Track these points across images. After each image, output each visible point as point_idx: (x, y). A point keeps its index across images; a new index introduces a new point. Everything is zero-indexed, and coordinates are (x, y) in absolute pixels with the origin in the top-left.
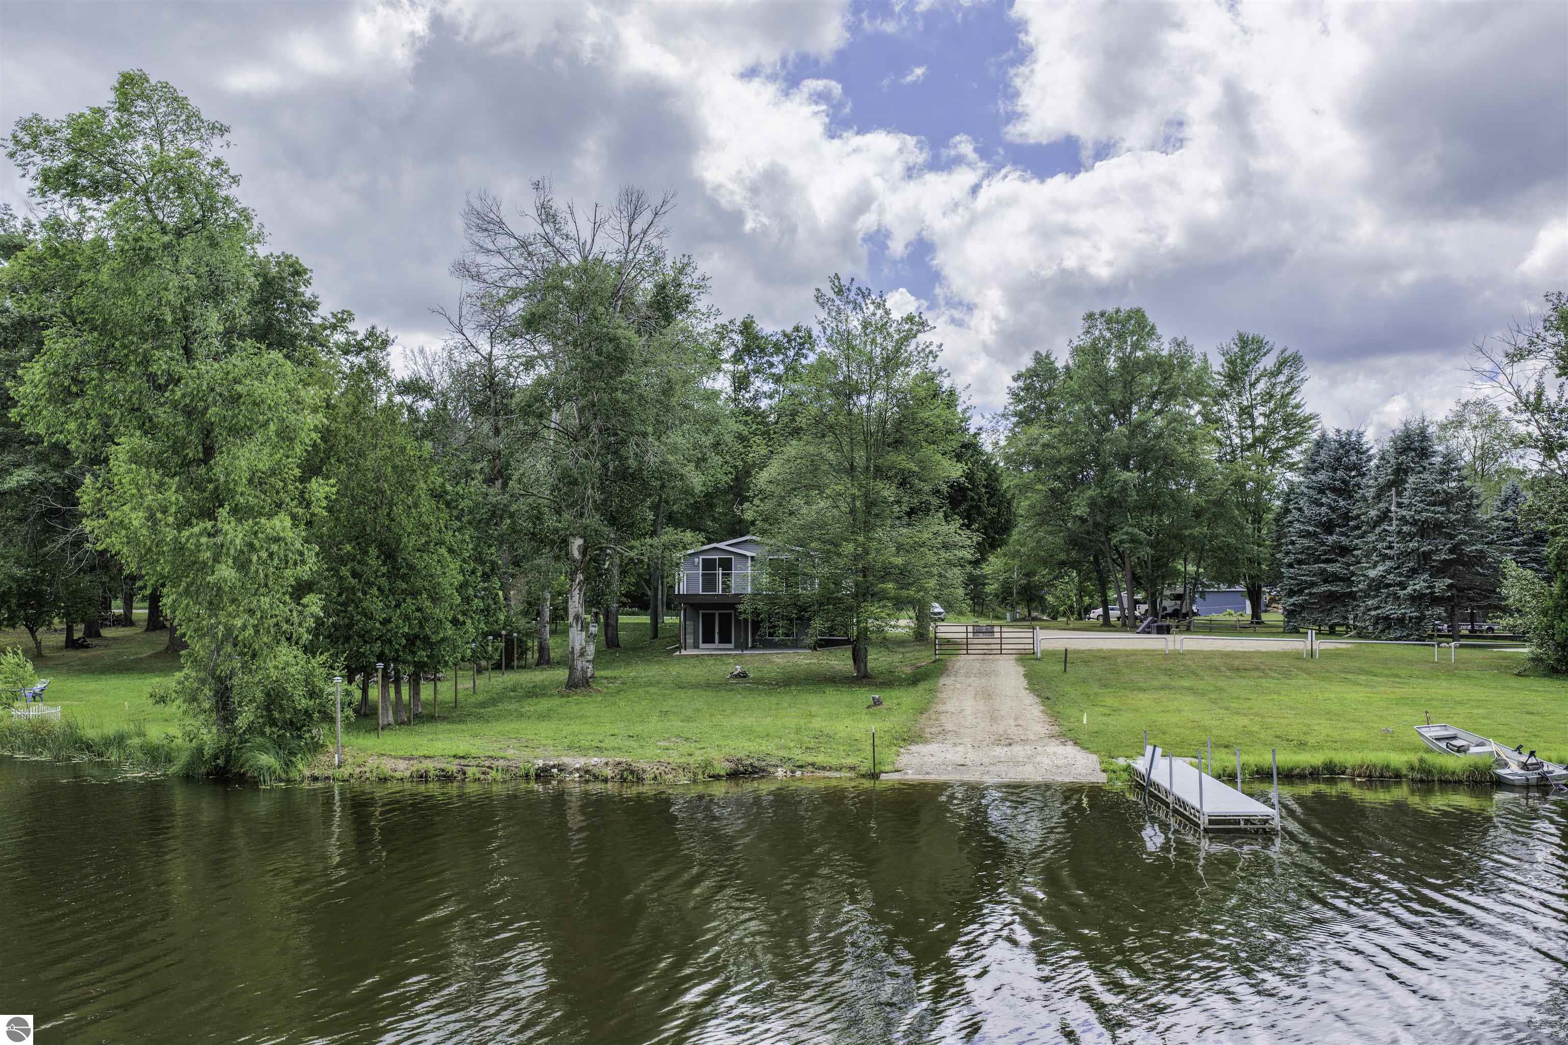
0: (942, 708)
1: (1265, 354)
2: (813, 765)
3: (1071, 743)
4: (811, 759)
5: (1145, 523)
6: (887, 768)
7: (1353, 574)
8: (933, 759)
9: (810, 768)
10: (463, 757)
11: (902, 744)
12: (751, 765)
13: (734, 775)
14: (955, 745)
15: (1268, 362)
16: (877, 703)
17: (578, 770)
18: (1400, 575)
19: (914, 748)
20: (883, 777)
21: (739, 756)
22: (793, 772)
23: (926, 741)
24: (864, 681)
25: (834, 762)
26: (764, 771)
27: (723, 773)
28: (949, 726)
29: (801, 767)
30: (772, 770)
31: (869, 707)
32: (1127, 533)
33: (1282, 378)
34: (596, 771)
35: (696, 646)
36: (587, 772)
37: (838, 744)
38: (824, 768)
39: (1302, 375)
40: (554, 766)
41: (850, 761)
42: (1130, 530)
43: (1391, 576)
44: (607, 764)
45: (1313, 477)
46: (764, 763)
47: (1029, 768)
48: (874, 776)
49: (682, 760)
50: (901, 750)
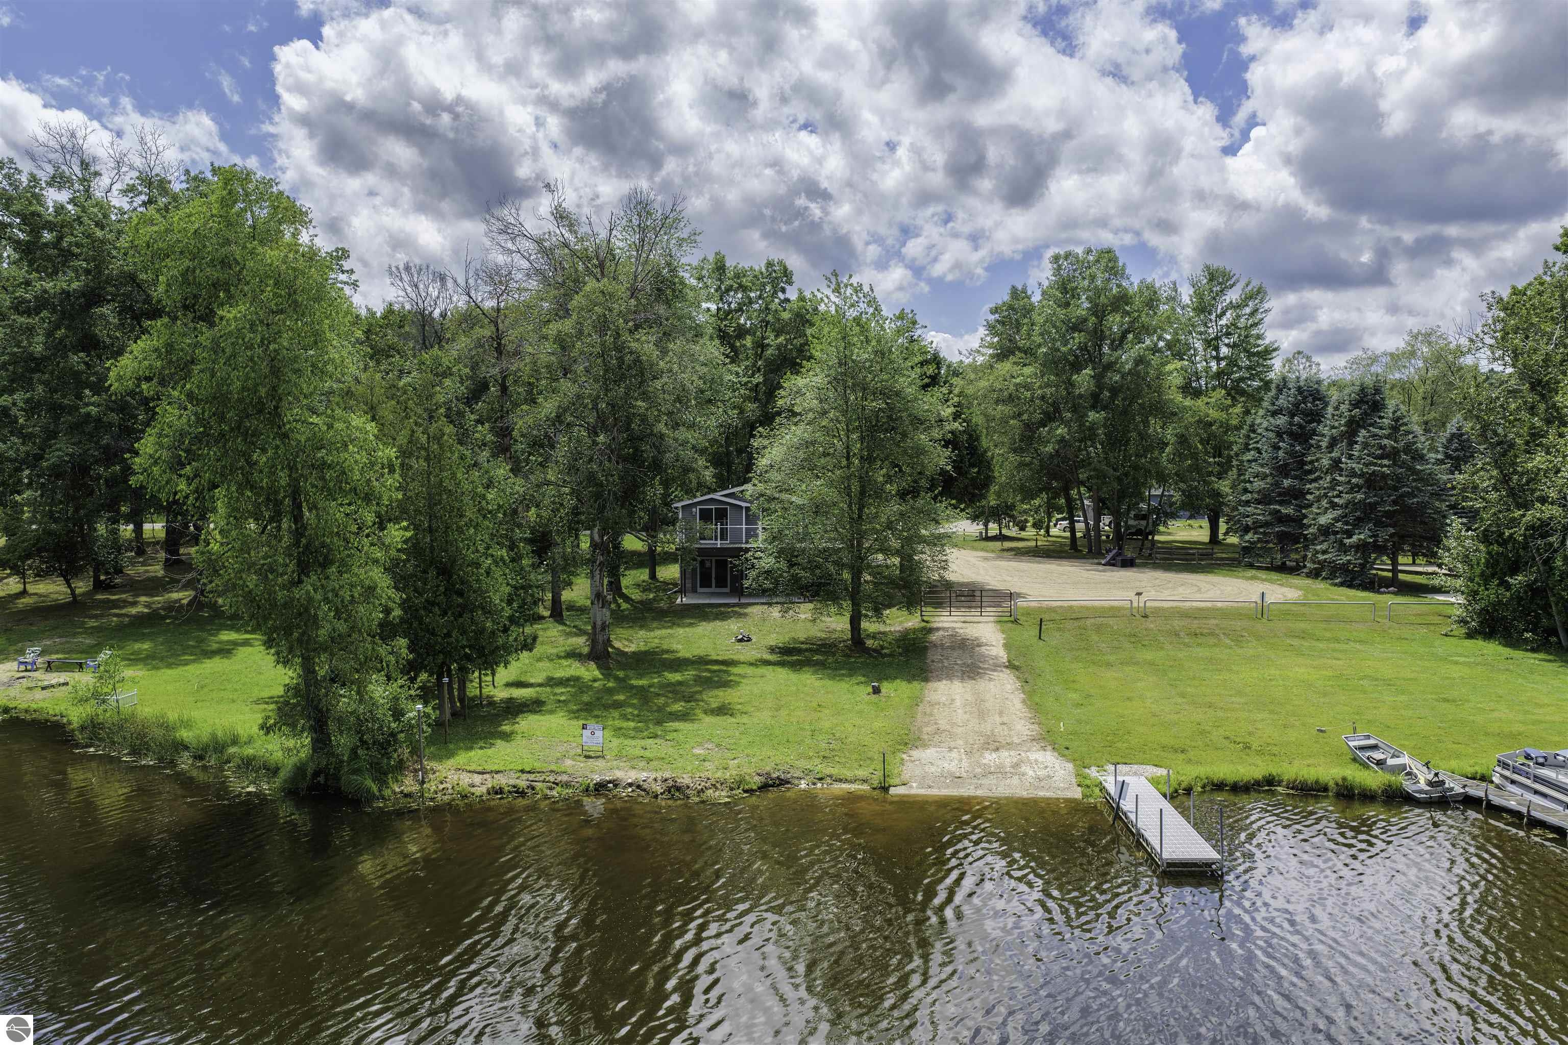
1: (1232, 286)
2: (831, 776)
3: (1049, 748)
4: (829, 771)
6: (896, 781)
7: (1305, 516)
8: (933, 769)
9: (829, 781)
10: (529, 772)
11: (905, 749)
12: (778, 778)
13: (764, 787)
14: (950, 749)
15: (1235, 293)
16: (876, 690)
18: (1347, 523)
19: (915, 753)
20: (893, 791)
21: (768, 768)
22: (814, 784)
23: (925, 746)
24: (859, 647)
25: (849, 774)
26: (789, 783)
27: (755, 787)
28: (943, 724)
29: (821, 779)
30: (796, 782)
31: (869, 694)
33: (1247, 310)
34: (645, 786)
36: (639, 787)
37: (850, 751)
38: (840, 780)
40: (610, 782)
41: (862, 773)
43: (1339, 524)
44: (655, 780)
45: (1271, 419)
46: (789, 776)
47: (1015, 781)
48: (885, 789)
49: (719, 774)
50: (904, 756)
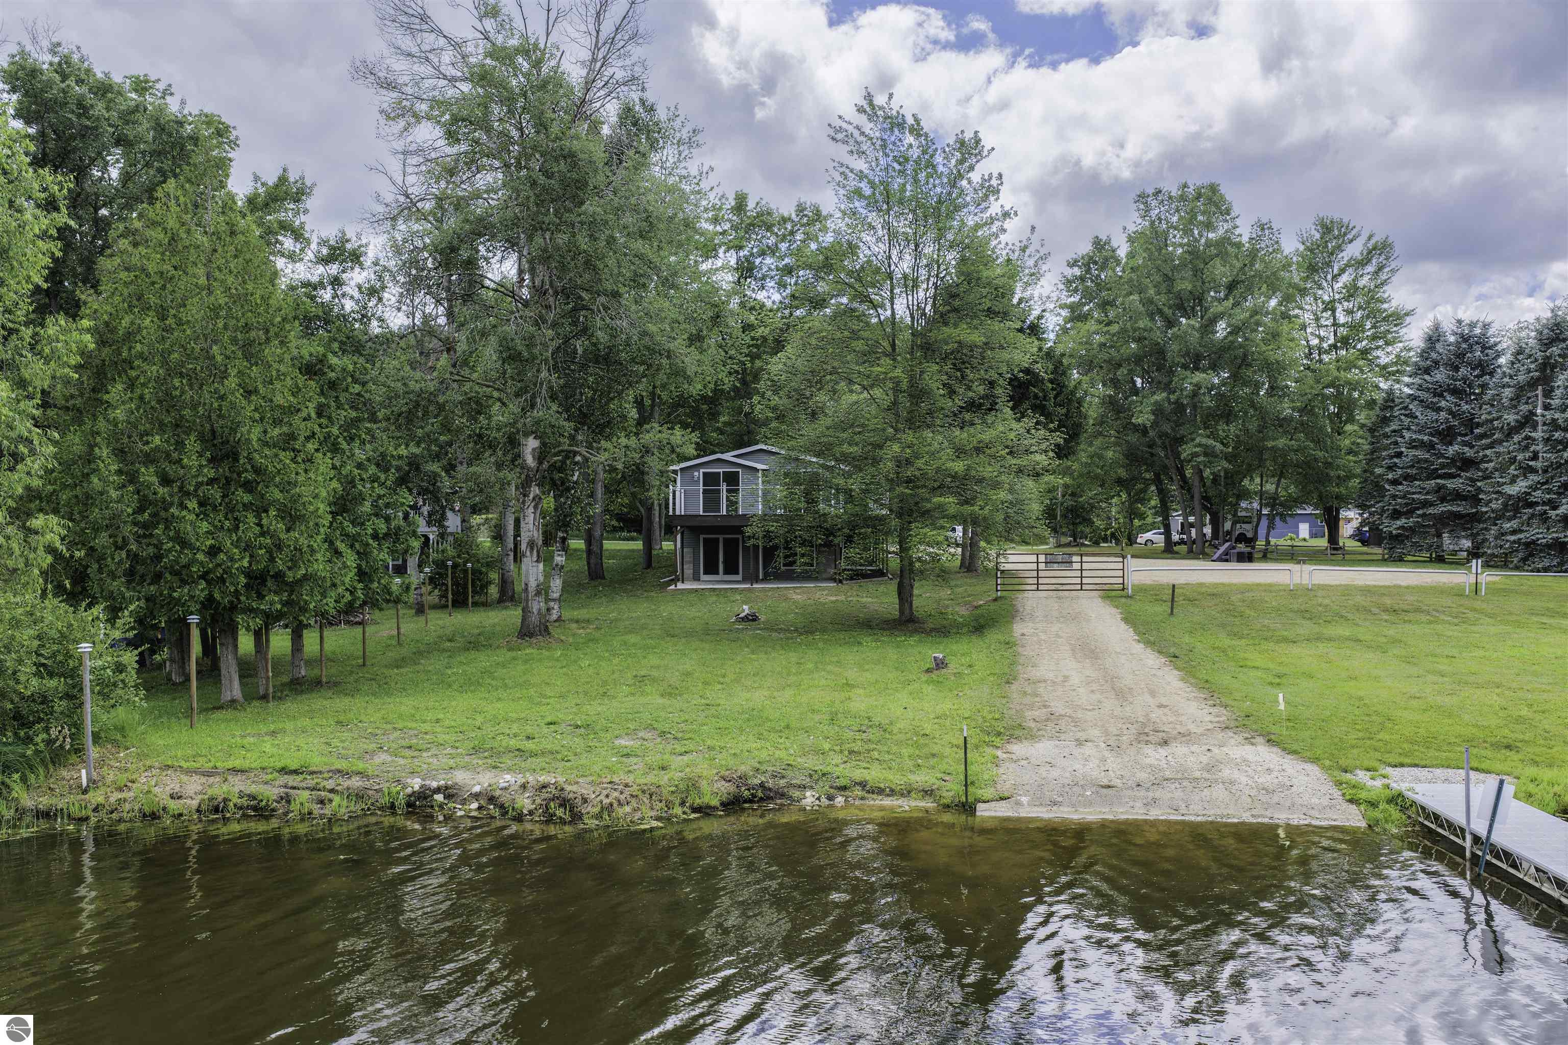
0: (1035, 674)
1: (1351, 241)
2: (863, 784)
3: (1260, 740)
4: (859, 775)
5: (1221, 432)
6: (988, 793)
7: (1479, 490)
8: (1055, 773)
9: (858, 792)
10: (295, 772)
11: (997, 741)
12: (762, 785)
13: (733, 805)
14: (1080, 743)
15: (1354, 250)
16: (940, 664)
17: (476, 796)
18: (1549, 491)
19: (1018, 749)
20: (983, 811)
21: (743, 768)
22: (830, 798)
23: (1032, 737)
24: (911, 626)
25: (896, 779)
26: (783, 795)
27: (715, 802)
28: (1058, 707)
29: (844, 788)
30: (796, 794)
31: (928, 671)
32: (1200, 445)
33: (1370, 269)
34: (505, 799)
35: (696, 578)
36: (492, 799)
37: (899, 743)
38: (880, 791)
39: (1393, 265)
40: (438, 790)
41: (922, 778)
42: (1204, 441)
43: (1538, 493)
44: (524, 787)
45: (1427, 377)
46: (782, 782)
47: (1219, 792)
48: (967, 808)
49: (651, 779)
50: (999, 753)
